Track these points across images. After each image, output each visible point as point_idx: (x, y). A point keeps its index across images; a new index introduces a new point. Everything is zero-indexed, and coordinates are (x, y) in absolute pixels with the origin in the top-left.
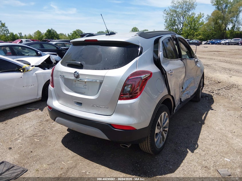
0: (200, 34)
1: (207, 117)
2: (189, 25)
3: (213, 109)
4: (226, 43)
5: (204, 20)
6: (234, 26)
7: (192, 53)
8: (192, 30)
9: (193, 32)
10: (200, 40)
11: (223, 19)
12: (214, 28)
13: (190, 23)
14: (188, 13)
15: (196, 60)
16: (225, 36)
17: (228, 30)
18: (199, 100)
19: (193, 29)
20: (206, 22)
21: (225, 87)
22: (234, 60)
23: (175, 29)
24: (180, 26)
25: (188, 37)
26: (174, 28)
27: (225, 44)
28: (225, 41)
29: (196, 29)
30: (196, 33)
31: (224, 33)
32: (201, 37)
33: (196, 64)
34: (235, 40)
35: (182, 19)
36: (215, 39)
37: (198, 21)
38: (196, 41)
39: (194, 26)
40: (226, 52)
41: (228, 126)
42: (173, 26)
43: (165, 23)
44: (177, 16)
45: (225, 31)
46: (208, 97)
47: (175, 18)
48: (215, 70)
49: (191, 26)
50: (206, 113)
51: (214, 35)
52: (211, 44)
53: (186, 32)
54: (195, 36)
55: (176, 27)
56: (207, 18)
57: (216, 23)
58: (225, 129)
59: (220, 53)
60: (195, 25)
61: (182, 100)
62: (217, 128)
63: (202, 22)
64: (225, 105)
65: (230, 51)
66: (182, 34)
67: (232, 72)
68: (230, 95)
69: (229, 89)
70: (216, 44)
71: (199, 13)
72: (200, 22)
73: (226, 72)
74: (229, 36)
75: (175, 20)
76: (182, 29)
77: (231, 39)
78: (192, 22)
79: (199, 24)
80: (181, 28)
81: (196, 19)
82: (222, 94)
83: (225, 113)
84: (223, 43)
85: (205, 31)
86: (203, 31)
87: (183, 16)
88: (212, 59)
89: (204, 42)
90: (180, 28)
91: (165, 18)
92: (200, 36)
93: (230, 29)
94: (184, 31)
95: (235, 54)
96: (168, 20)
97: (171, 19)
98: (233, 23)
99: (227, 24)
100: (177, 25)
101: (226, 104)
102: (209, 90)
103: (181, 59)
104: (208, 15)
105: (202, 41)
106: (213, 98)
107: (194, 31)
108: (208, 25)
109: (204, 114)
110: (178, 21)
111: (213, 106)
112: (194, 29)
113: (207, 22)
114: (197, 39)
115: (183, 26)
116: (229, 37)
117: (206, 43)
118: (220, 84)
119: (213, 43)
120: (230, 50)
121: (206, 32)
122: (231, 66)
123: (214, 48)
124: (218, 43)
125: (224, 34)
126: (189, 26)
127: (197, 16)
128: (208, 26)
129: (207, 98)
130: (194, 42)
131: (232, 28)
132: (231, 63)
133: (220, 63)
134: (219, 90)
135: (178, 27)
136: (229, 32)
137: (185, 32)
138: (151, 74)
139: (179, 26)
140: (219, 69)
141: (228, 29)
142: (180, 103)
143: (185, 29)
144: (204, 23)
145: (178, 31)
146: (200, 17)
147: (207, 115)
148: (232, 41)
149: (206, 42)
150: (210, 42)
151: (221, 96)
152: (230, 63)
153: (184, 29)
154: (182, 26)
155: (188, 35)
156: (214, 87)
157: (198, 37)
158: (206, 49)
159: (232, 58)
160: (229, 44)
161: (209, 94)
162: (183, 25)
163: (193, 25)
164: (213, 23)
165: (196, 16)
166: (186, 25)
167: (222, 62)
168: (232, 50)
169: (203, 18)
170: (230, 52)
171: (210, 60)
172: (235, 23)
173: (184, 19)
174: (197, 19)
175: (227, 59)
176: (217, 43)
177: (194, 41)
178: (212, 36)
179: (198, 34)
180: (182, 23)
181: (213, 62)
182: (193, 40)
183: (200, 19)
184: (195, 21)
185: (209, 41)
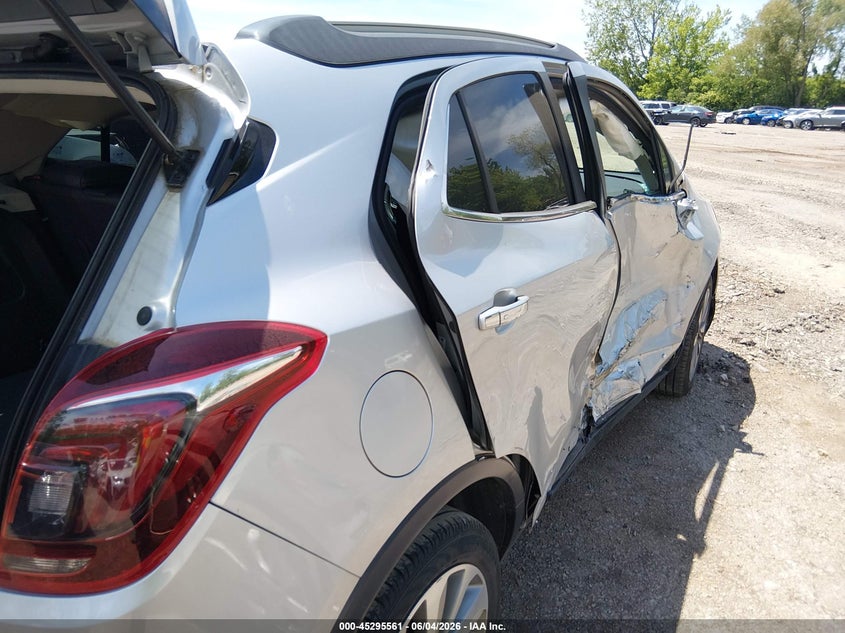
0: (710, 86)
1: (719, 501)
2: (675, 48)
3: (747, 449)
4: (804, 121)
5: (730, 35)
6: (836, 63)
7: (665, 164)
8: (682, 67)
9: (686, 76)
10: (709, 105)
11: (800, 32)
12: (765, 65)
13: (679, 42)
14: (674, 6)
15: (683, 204)
16: (800, 95)
17: (812, 74)
18: (686, 391)
19: (686, 66)
20: (735, 41)
21: (807, 315)
22: (837, 191)
23: (624, 61)
24: (642, 54)
25: (669, 94)
26: (621, 57)
27: (800, 125)
28: (798, 113)
29: (699, 67)
30: (696, 81)
31: (797, 87)
32: (715, 97)
33: (682, 227)
34: (836, 112)
35: (650, 26)
36: (763, 103)
37: (707, 38)
38: (695, 109)
39: (693, 56)
40: (802, 155)
41: (831, 569)
42: (617, 50)
43: (587, 39)
44: (632, 14)
45: (801, 78)
46: (727, 369)
47: (625, 23)
48: (763, 232)
49: (681, 55)
50: (715, 470)
51: (762, 92)
52: (746, 121)
53: (660, 76)
54: (692, 91)
55: (627, 54)
56: (739, 27)
57: (774, 48)
58: (811, 597)
59: (781, 157)
60: (695, 51)
61: (596, 415)
62: (770, 585)
63: (720, 41)
64: (808, 424)
65: (817, 152)
66: (647, 81)
67: (830, 244)
68: (827, 363)
69: (821, 327)
70: (766, 123)
71: (715, 9)
72: (714, 41)
73: (807, 244)
74: (814, 96)
75: (624, 30)
76: (646, 64)
77: (819, 108)
78: (684, 41)
79: (709, 50)
80: (646, 58)
81: (701, 28)
82: (791, 355)
83: (807, 476)
84: (791, 122)
85: (730, 74)
86: (723, 76)
87: (656, 15)
88: (748, 181)
89: (722, 116)
90: (642, 60)
91: (589, 21)
92: (710, 94)
93: (820, 72)
94: (654, 71)
95: (838, 166)
96: (600, 27)
97: (609, 26)
98: (832, 50)
99: (812, 52)
100: (630, 48)
101: (811, 415)
102: (735, 328)
103: (599, 204)
104: (744, 17)
105: (717, 111)
106: (752, 374)
107: (690, 71)
108: (742, 54)
109: (704, 480)
110: (636, 33)
111: (753, 427)
112: (692, 67)
113: (740, 41)
114: (698, 101)
115: (651, 53)
116: (816, 101)
117: (732, 118)
118: (782, 303)
119: (755, 121)
120: (816, 148)
121: (733, 77)
122: (823, 215)
123: (759, 138)
124: (774, 120)
125: (799, 89)
126: (672, 52)
127: (705, 20)
128: (741, 58)
129: (724, 376)
130: (687, 111)
131: (829, 68)
132: (826, 203)
133: (782, 199)
134: (778, 331)
135: (633, 56)
136: (816, 83)
137: (658, 75)
138: (313, 345)
139: (638, 52)
140: (778, 226)
141: (815, 71)
142: (583, 427)
143: (658, 64)
144: (729, 47)
145: (633, 69)
146: (715, 22)
147: (719, 484)
148: (827, 114)
149: (730, 114)
150: (746, 115)
151: (789, 367)
152: (821, 200)
153: (653, 64)
154: (647, 54)
155: (669, 86)
156: (756, 317)
157: (703, 97)
158: (730, 142)
159: (826, 179)
160: (813, 125)
161: (732, 355)
162: (652, 48)
163: (689, 51)
164: (761, 48)
165: (703, 17)
166: (662, 48)
167: (789, 195)
168: (826, 149)
169: (725, 29)
170: (817, 157)
171: (741, 186)
172: (840, 51)
173: (657, 28)
174: (704, 29)
175: (807, 184)
176: (770, 119)
177: (689, 108)
178: (755, 95)
179: (705, 84)
180: (648, 41)
181: (756, 194)
182: (684, 106)
183: (714, 29)
184: (697, 37)
185: (743, 113)
